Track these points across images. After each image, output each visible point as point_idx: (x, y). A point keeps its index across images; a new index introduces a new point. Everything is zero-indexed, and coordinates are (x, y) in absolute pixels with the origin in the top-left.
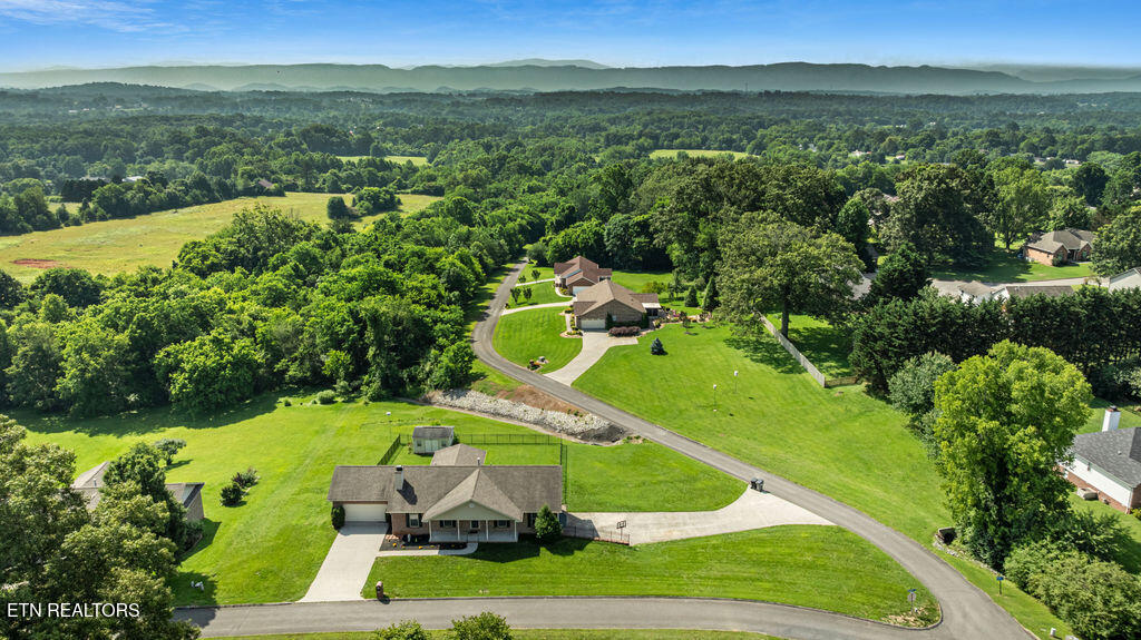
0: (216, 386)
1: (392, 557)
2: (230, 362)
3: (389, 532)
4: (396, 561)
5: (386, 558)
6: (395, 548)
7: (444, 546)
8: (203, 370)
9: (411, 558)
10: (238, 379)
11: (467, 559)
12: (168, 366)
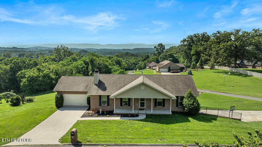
0: (36, 83)
1: (88, 120)
2: (42, 76)
3: (89, 109)
4: (91, 122)
5: (84, 121)
6: (92, 116)
7: (123, 115)
8: (32, 77)
9: (101, 121)
10: (44, 81)
11: (141, 122)
12: (21, 76)
